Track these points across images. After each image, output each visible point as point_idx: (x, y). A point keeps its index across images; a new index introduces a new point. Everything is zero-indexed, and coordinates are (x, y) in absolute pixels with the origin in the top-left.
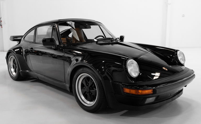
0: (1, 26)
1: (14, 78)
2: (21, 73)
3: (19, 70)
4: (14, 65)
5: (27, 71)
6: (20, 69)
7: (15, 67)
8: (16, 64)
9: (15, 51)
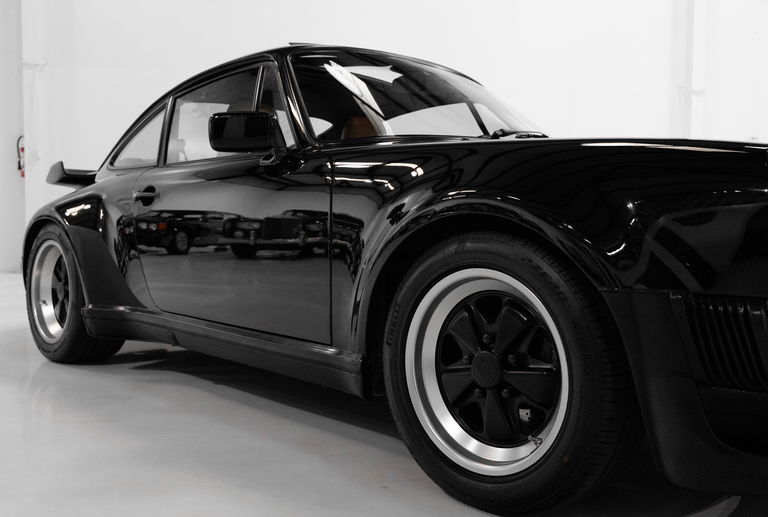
0: (20, 168)
1: (56, 347)
2: (88, 321)
3: (79, 303)
4: (60, 286)
5: (122, 308)
6: (86, 301)
7: (60, 297)
8: (66, 283)
9: (66, 217)
